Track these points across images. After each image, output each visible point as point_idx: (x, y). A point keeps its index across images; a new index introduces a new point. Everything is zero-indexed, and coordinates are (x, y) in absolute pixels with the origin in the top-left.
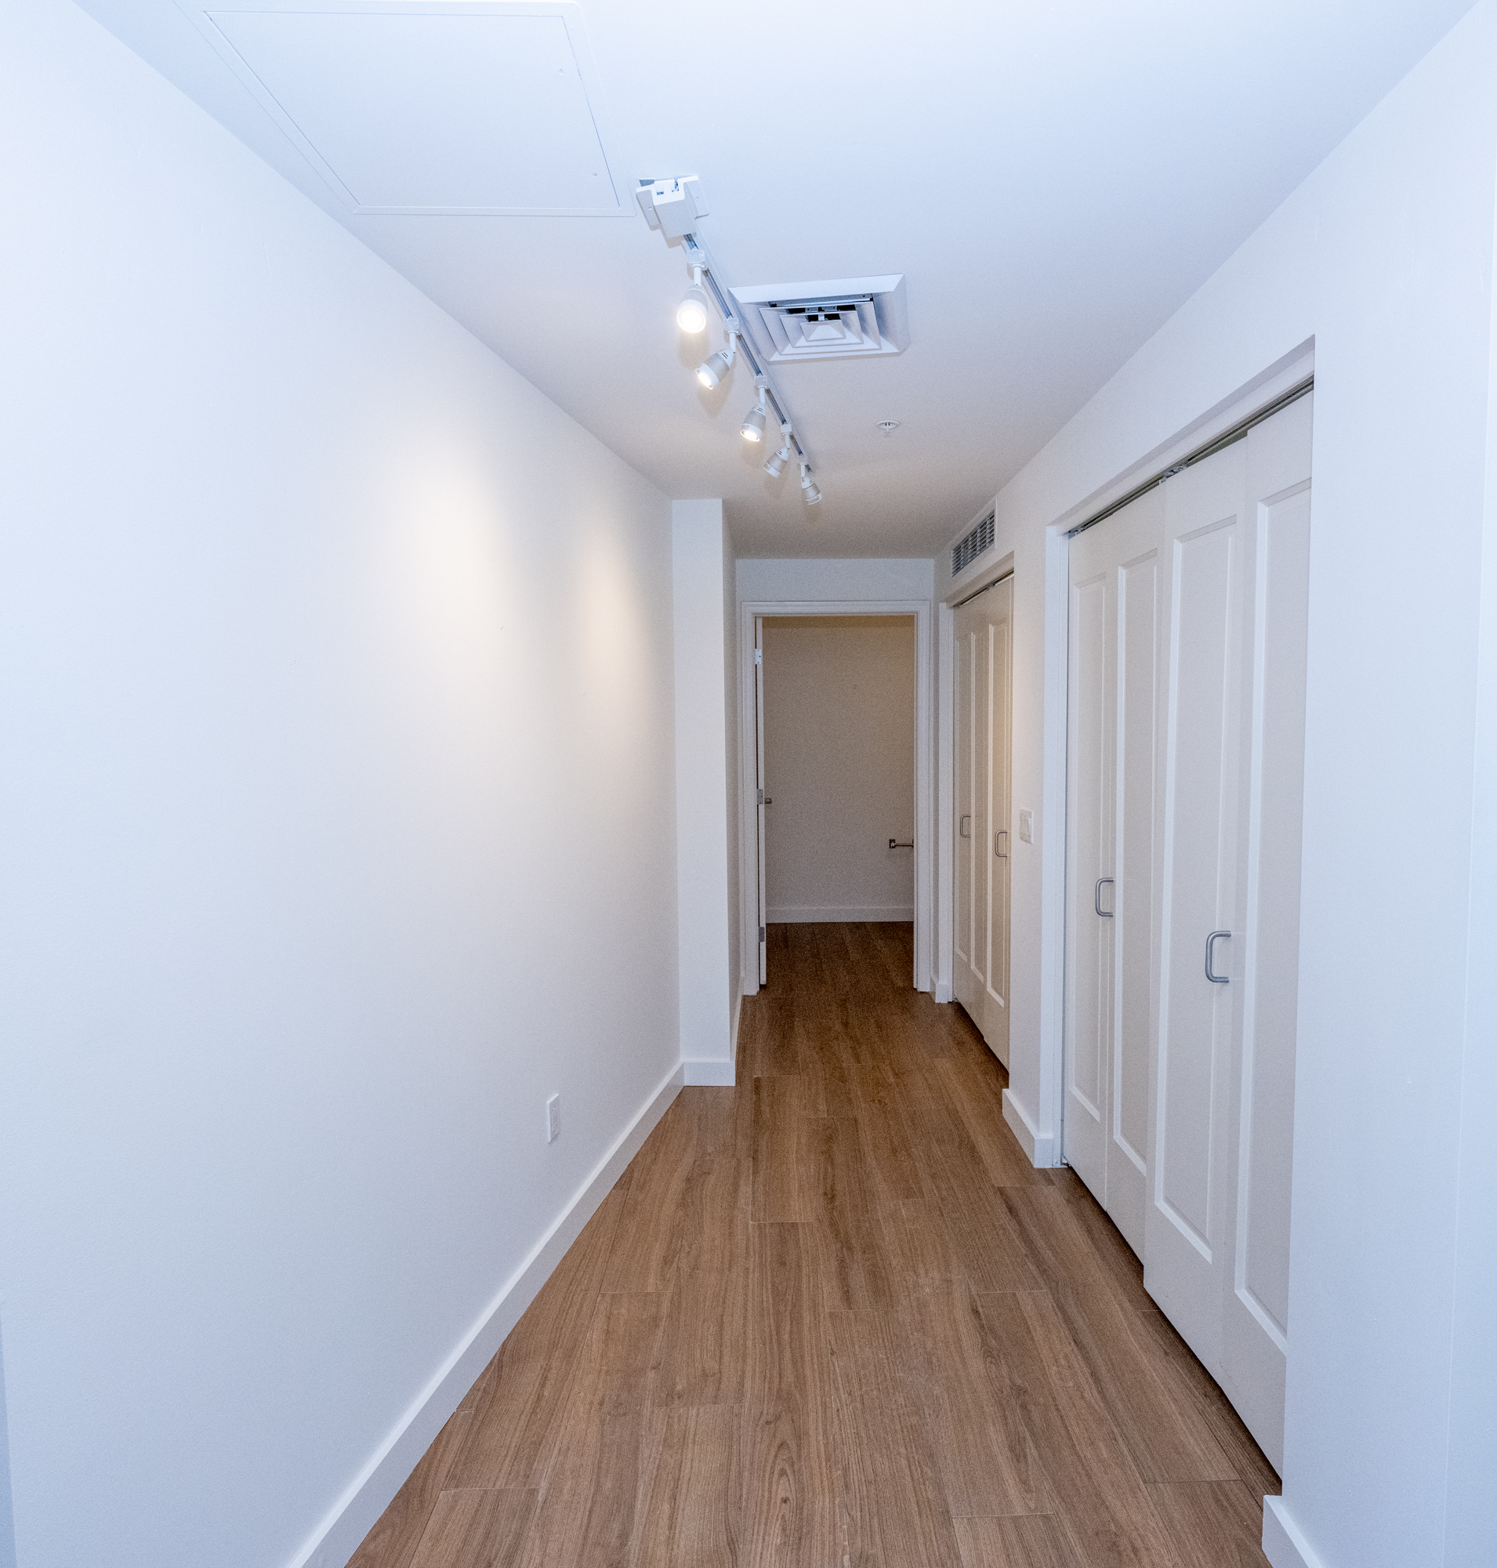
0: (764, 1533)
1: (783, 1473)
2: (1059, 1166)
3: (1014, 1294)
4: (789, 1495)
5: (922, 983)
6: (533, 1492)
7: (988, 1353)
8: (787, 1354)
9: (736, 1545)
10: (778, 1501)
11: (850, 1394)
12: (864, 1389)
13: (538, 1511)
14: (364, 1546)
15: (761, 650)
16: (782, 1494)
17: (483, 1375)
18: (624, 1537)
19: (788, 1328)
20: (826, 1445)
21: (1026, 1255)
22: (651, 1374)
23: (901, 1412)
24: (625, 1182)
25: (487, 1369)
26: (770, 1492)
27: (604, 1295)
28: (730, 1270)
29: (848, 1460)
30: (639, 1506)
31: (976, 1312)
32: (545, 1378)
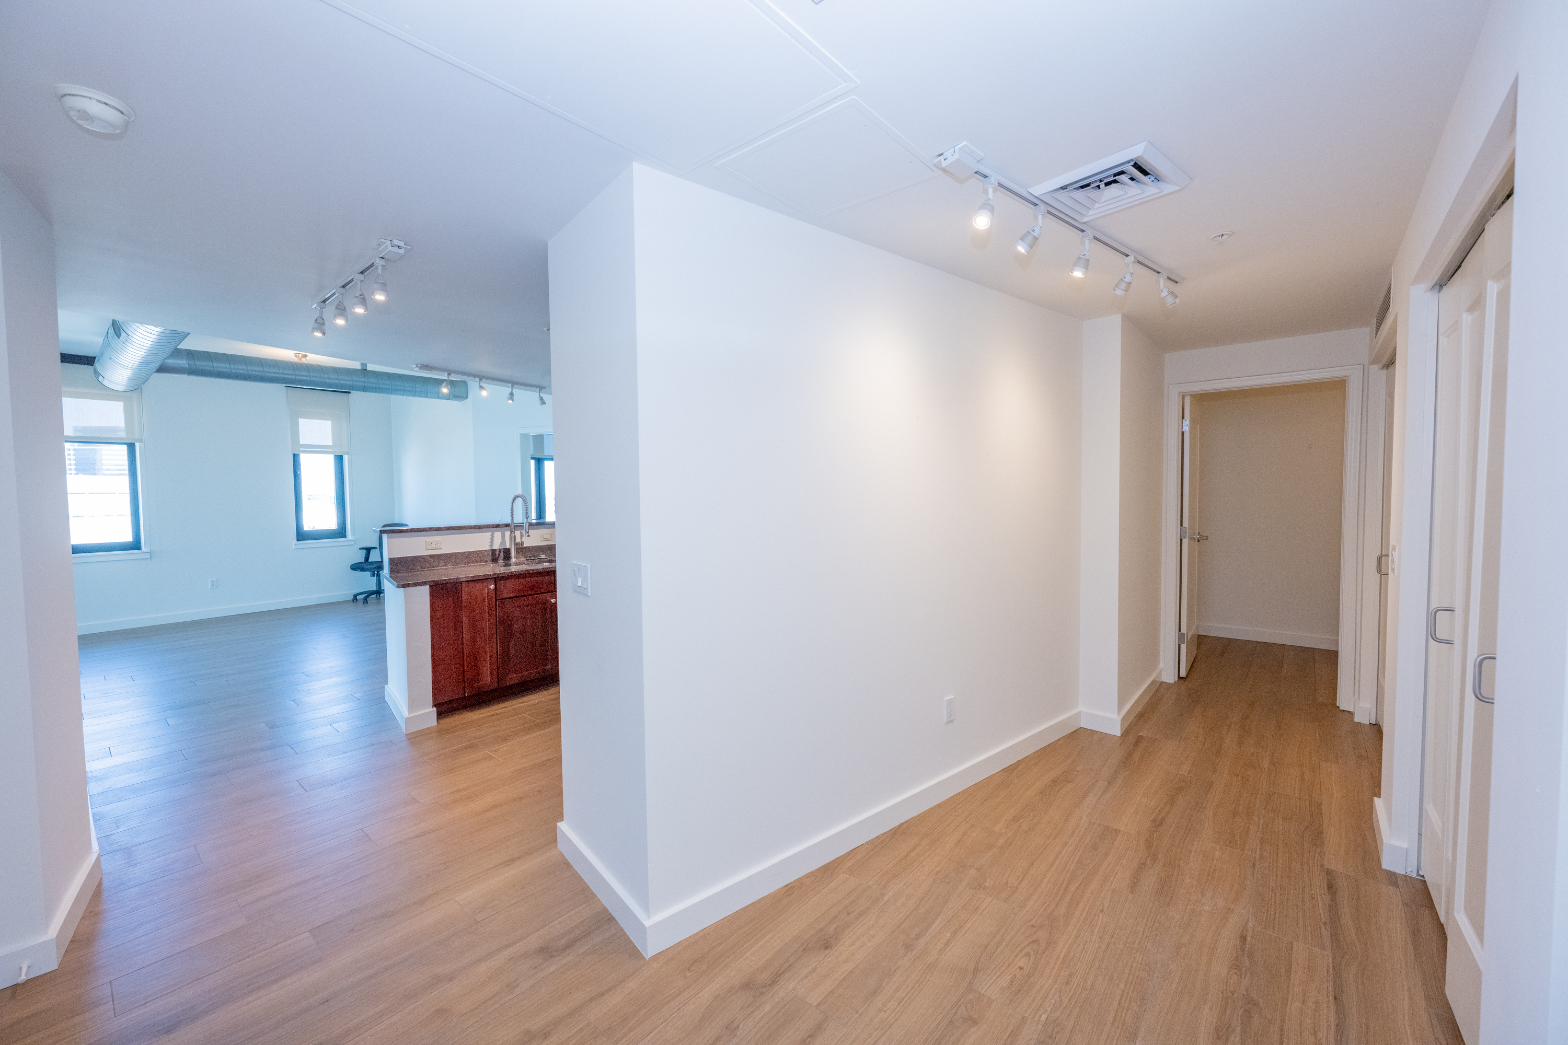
0: (999, 976)
1: (1028, 954)
2: (1414, 875)
3: (1292, 943)
4: (1025, 967)
5: (1344, 701)
6: (883, 895)
7: (1236, 966)
8: (1068, 898)
9: (978, 973)
10: (1017, 966)
11: (1100, 938)
12: (1113, 940)
13: (882, 903)
14: (800, 879)
15: (1188, 421)
16: (1021, 964)
17: (884, 834)
18: (918, 936)
19: (1077, 885)
20: (1065, 956)
21: (1325, 923)
22: (973, 872)
23: (1135, 965)
24: (1010, 769)
25: (888, 832)
26: (1013, 960)
27: (967, 822)
28: (1054, 839)
29: (1077, 971)
30: (933, 927)
31: (1243, 938)
32: (914, 849)
